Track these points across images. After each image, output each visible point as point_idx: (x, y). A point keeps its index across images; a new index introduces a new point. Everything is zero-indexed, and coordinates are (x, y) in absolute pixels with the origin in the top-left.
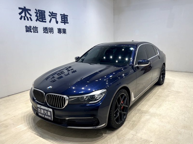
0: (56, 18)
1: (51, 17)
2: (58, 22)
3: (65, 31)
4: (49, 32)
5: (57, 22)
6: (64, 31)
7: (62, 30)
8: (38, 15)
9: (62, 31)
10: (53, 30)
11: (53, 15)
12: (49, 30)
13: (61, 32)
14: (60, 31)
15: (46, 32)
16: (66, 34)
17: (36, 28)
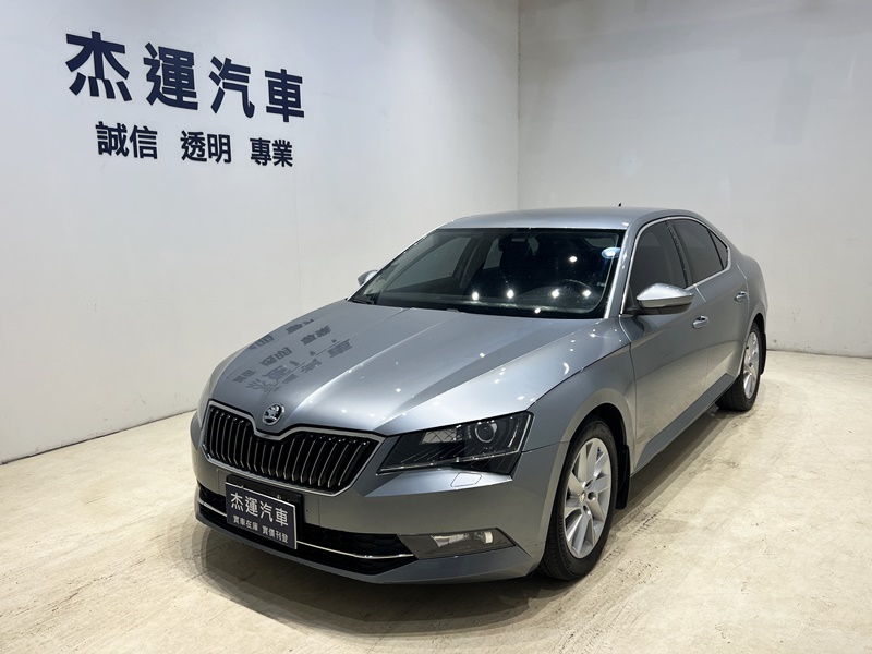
0: (244, 90)
1: (221, 85)
3: (286, 150)
4: (211, 155)
5: (249, 110)
6: (283, 154)
8: (160, 73)
9: (272, 153)
10: (228, 144)
11: (231, 75)
12: (210, 145)
14: (261, 151)
16: (291, 165)
17: (149, 134)
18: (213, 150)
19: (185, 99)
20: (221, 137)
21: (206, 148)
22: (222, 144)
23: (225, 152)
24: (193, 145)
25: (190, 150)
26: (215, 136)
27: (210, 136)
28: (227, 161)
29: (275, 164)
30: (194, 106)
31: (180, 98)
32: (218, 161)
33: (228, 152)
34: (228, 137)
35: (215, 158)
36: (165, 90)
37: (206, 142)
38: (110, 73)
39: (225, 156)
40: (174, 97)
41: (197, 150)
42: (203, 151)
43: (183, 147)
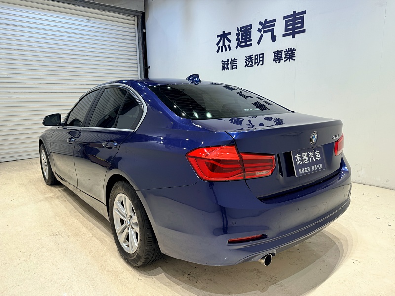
0: (272, 31)
1: (262, 32)
2: (276, 36)
3: (292, 53)
4: (255, 63)
5: (274, 39)
6: (290, 55)
7: (284, 53)
8: (240, 37)
9: (284, 56)
10: (263, 57)
11: (267, 26)
12: (255, 59)
13: (281, 59)
14: (278, 57)
15: (249, 65)
16: (294, 60)
17: (235, 60)
18: (256, 61)
19: (248, 43)
20: (260, 54)
21: (254, 61)
22: (260, 57)
23: (261, 61)
24: (249, 61)
25: (248, 63)
26: (257, 55)
27: (255, 56)
28: (261, 65)
29: (285, 61)
30: (251, 45)
31: (246, 44)
32: (258, 65)
33: (263, 60)
34: (263, 54)
35: (257, 64)
36: (242, 43)
37: (254, 58)
38: (227, 43)
39: (261, 62)
40: (244, 44)
41: (250, 63)
42: (252, 62)
43: (246, 62)
